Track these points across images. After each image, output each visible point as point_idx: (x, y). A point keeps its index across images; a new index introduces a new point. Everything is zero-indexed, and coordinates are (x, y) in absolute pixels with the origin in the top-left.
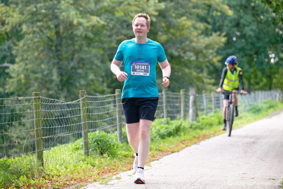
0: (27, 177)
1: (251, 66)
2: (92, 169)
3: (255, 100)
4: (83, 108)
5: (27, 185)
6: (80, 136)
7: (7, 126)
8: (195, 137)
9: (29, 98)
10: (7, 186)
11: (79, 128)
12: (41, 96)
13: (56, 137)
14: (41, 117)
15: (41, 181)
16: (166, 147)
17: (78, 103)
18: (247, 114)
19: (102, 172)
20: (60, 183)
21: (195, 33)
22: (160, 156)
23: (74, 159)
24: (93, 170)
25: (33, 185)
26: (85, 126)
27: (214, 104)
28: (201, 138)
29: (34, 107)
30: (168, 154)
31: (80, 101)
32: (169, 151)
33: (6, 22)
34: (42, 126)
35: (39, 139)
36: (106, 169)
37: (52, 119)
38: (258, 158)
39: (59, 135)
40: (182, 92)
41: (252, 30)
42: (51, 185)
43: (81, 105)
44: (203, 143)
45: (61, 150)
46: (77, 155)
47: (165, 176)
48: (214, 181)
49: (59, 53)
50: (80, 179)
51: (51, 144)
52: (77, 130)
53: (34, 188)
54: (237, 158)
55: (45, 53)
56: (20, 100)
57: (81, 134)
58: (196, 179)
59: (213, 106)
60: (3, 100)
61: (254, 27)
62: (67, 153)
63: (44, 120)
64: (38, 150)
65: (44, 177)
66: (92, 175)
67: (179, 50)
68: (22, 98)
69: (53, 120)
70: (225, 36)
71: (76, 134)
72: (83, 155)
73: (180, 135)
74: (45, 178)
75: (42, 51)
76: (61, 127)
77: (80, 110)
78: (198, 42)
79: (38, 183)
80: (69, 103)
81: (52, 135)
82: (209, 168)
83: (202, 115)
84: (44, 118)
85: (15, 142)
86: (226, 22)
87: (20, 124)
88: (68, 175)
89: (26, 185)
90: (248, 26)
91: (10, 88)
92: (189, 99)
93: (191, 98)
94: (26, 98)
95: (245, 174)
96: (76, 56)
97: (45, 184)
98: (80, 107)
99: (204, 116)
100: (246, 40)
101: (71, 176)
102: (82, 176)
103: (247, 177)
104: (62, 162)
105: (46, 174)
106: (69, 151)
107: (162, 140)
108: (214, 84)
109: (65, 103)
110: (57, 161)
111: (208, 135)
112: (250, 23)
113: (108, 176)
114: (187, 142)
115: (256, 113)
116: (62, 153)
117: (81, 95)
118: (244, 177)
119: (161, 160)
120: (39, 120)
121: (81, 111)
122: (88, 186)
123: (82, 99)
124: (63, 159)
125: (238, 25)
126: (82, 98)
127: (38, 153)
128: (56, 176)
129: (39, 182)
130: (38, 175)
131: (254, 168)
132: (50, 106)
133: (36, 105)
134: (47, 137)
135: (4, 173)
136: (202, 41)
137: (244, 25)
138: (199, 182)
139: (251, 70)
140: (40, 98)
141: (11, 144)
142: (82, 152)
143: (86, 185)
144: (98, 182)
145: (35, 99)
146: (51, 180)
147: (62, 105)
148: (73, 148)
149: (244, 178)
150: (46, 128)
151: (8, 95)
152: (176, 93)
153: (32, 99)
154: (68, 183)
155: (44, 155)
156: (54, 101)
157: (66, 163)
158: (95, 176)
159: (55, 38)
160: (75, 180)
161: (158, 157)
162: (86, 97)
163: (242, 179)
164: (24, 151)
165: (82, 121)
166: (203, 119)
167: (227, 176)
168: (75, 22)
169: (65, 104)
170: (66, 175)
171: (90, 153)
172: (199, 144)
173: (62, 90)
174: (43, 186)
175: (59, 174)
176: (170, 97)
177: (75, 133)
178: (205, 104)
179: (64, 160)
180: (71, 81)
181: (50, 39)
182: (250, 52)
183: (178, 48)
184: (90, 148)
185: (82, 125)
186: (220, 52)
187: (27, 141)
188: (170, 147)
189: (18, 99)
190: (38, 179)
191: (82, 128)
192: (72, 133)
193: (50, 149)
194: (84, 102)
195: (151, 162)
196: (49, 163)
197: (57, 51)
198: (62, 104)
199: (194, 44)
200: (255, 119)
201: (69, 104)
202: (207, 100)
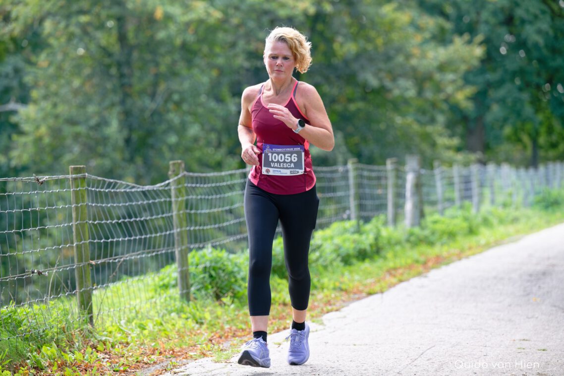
0: (58, 346)
1: (537, 110)
2: (198, 330)
3: (548, 181)
4: (176, 199)
5: (58, 364)
6: (169, 259)
7: (16, 238)
8: (417, 261)
9: (61, 177)
10: (16, 365)
11: (169, 241)
12: (87, 174)
13: (119, 261)
14: (88, 218)
15: (87, 356)
16: (356, 283)
17: (166, 188)
18: (529, 212)
19: (217, 336)
20: (129, 359)
21: (418, 39)
22: (344, 301)
23: (159, 308)
24: (199, 332)
25: (72, 364)
26: (182, 238)
27: (460, 190)
28: (430, 264)
29: (72, 197)
30: (359, 299)
31: (171, 184)
32: (361, 292)
33: (13, 15)
34: (89, 239)
35: (84, 266)
36: (227, 330)
37: (111, 223)
38: (555, 306)
39: (127, 257)
40: (389, 165)
41: (539, 32)
42: (109, 364)
43: (173, 193)
44: (434, 274)
45: (131, 289)
46: (166, 300)
47: (355, 345)
48: (459, 355)
49: (126, 80)
50: (171, 352)
51: (108, 276)
52: (164, 247)
53: (72, 369)
54: (510, 306)
55: (95, 80)
56: (42, 183)
57: (173, 253)
58: (421, 352)
59: (456, 195)
60: (5, 183)
61: (545, 25)
62: (143, 295)
63: (93, 224)
64: (80, 289)
65: (94, 347)
66: (197, 343)
67: (382, 74)
68: (47, 177)
69: (113, 225)
70: (481, 44)
71: (162, 254)
72: (177, 300)
73: (385, 258)
74: (98, 349)
75: (90, 77)
76: (129, 241)
77: (170, 202)
78: (423, 56)
79: (82, 359)
80: (147, 188)
81: (111, 256)
82: (449, 328)
83: (432, 214)
84: (95, 220)
85: (33, 272)
86: (485, 15)
87: (43, 232)
88: (146, 342)
89: (55, 363)
90: (531, 23)
91: (20, 157)
92: (404, 180)
93: (410, 178)
94: (55, 177)
95: (527, 340)
96: (162, 87)
97: (97, 361)
98: (170, 197)
99: (437, 217)
100: (528, 52)
101: (153, 344)
102: (175, 345)
103: (530, 347)
104: (133, 314)
105: (99, 341)
106: (148, 291)
107: (348, 267)
108: (458, 149)
109: (139, 188)
110: (122, 313)
111: (445, 258)
112: (536, 17)
113: (231, 345)
114: (400, 271)
115: (550, 210)
116: (132, 295)
117: (174, 171)
118: (524, 347)
119: (345, 311)
120: (83, 226)
121: (174, 206)
122: (187, 365)
123: (175, 181)
124: (135, 308)
125: (509, 21)
126: (176, 178)
127: (82, 294)
128: (120, 344)
129: (84, 357)
130: (80, 343)
131: (547, 327)
132: (106, 194)
133: (76, 193)
134: (100, 262)
135: (9, 339)
136: (431, 54)
137: (523, 22)
138: (427, 359)
139: (540, 117)
140: (84, 178)
141: (23, 276)
142: (176, 292)
143: (184, 365)
144: (211, 358)
145: (75, 179)
146: (110, 352)
147: (131, 192)
148: (155, 285)
149: (524, 349)
150: (97, 242)
151: (17, 171)
152: (375, 167)
153: (68, 179)
154: (145, 359)
155: (94, 299)
156: (116, 183)
157: (142, 317)
158: (204, 346)
159: (116, 49)
160: (161, 353)
161: (338, 304)
162: (184, 176)
163: (519, 351)
164: (51, 290)
165: (175, 227)
166: (435, 222)
167: (487, 345)
168: (159, 14)
169: (139, 190)
170: (142, 341)
171: (192, 296)
172: (426, 277)
173: (131, 160)
174: (93, 365)
175: (126, 341)
176: (364, 176)
177: (159, 253)
178: (439, 189)
179: (136, 311)
180: (151, 141)
181: (106, 52)
182: (535, 79)
183: (380, 70)
184: (192, 285)
185: (175, 235)
186: (471, 78)
187: (58, 269)
188: (365, 282)
189: (38, 180)
190: (82, 351)
191: (176, 242)
192: (153, 252)
193: (108, 286)
194: (180, 186)
195: (322, 314)
196: (105, 318)
197: (122, 76)
198: (133, 190)
199: (414, 62)
200: (549, 224)
201: (148, 191)
202: (445, 182)
